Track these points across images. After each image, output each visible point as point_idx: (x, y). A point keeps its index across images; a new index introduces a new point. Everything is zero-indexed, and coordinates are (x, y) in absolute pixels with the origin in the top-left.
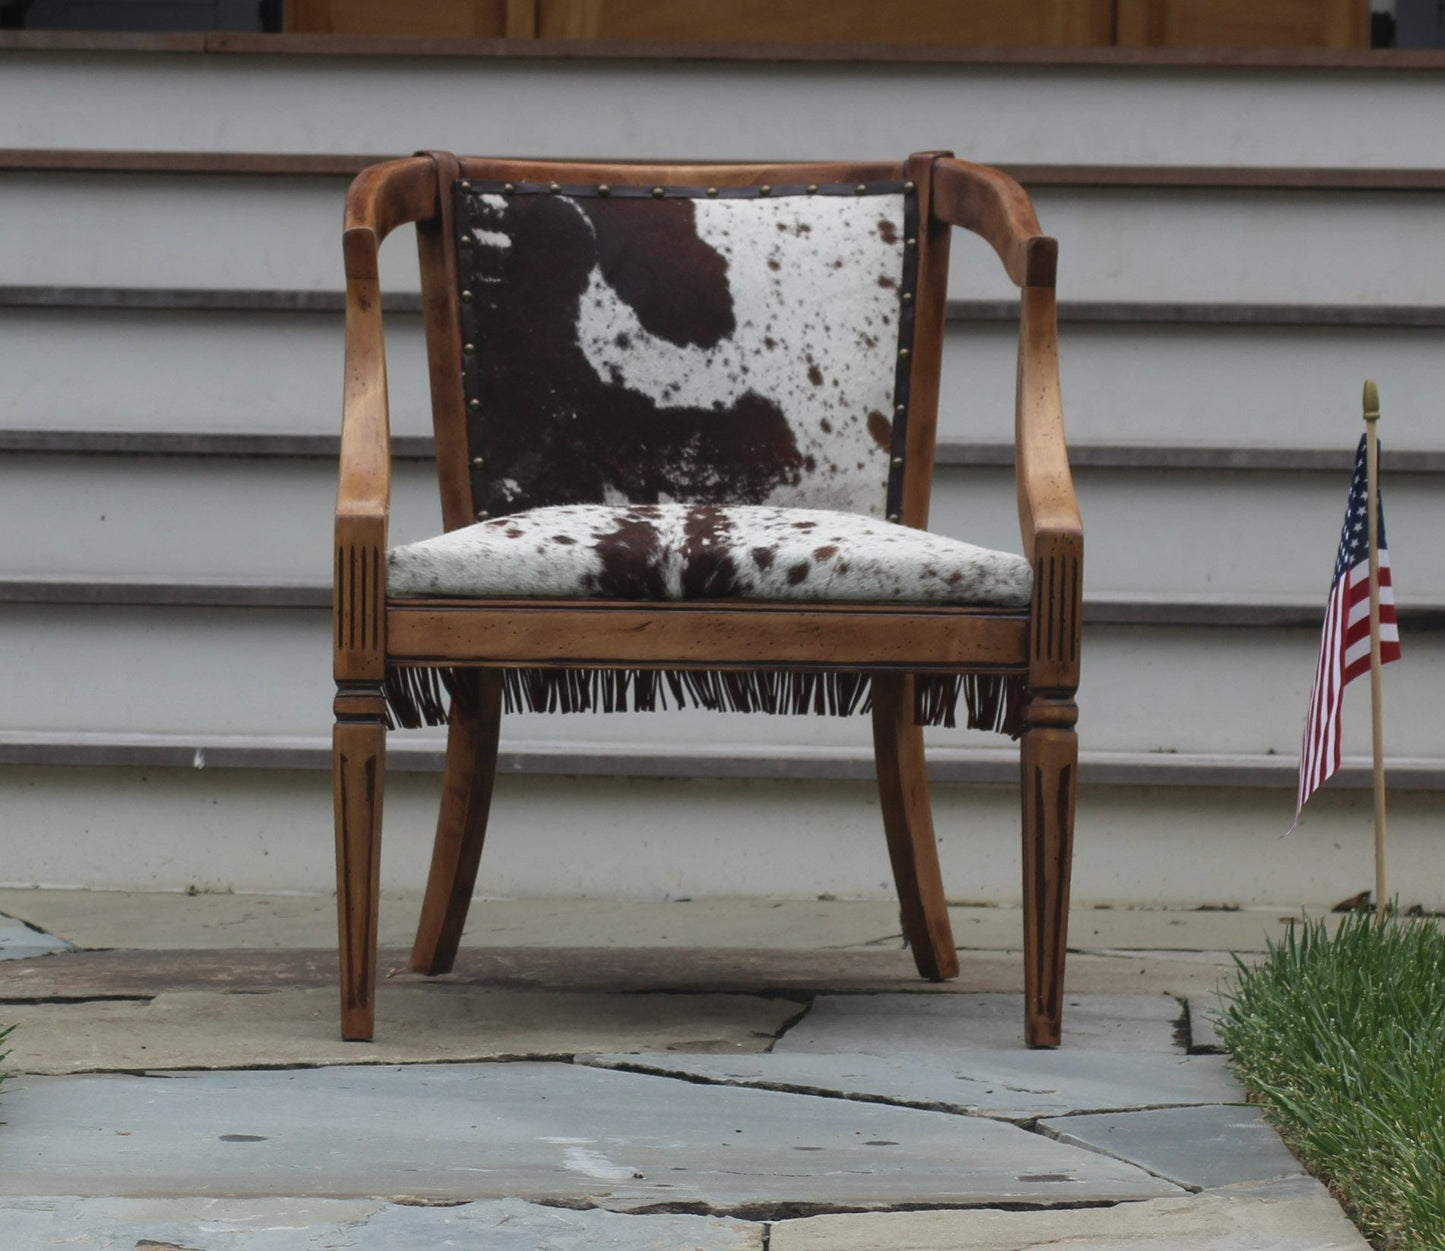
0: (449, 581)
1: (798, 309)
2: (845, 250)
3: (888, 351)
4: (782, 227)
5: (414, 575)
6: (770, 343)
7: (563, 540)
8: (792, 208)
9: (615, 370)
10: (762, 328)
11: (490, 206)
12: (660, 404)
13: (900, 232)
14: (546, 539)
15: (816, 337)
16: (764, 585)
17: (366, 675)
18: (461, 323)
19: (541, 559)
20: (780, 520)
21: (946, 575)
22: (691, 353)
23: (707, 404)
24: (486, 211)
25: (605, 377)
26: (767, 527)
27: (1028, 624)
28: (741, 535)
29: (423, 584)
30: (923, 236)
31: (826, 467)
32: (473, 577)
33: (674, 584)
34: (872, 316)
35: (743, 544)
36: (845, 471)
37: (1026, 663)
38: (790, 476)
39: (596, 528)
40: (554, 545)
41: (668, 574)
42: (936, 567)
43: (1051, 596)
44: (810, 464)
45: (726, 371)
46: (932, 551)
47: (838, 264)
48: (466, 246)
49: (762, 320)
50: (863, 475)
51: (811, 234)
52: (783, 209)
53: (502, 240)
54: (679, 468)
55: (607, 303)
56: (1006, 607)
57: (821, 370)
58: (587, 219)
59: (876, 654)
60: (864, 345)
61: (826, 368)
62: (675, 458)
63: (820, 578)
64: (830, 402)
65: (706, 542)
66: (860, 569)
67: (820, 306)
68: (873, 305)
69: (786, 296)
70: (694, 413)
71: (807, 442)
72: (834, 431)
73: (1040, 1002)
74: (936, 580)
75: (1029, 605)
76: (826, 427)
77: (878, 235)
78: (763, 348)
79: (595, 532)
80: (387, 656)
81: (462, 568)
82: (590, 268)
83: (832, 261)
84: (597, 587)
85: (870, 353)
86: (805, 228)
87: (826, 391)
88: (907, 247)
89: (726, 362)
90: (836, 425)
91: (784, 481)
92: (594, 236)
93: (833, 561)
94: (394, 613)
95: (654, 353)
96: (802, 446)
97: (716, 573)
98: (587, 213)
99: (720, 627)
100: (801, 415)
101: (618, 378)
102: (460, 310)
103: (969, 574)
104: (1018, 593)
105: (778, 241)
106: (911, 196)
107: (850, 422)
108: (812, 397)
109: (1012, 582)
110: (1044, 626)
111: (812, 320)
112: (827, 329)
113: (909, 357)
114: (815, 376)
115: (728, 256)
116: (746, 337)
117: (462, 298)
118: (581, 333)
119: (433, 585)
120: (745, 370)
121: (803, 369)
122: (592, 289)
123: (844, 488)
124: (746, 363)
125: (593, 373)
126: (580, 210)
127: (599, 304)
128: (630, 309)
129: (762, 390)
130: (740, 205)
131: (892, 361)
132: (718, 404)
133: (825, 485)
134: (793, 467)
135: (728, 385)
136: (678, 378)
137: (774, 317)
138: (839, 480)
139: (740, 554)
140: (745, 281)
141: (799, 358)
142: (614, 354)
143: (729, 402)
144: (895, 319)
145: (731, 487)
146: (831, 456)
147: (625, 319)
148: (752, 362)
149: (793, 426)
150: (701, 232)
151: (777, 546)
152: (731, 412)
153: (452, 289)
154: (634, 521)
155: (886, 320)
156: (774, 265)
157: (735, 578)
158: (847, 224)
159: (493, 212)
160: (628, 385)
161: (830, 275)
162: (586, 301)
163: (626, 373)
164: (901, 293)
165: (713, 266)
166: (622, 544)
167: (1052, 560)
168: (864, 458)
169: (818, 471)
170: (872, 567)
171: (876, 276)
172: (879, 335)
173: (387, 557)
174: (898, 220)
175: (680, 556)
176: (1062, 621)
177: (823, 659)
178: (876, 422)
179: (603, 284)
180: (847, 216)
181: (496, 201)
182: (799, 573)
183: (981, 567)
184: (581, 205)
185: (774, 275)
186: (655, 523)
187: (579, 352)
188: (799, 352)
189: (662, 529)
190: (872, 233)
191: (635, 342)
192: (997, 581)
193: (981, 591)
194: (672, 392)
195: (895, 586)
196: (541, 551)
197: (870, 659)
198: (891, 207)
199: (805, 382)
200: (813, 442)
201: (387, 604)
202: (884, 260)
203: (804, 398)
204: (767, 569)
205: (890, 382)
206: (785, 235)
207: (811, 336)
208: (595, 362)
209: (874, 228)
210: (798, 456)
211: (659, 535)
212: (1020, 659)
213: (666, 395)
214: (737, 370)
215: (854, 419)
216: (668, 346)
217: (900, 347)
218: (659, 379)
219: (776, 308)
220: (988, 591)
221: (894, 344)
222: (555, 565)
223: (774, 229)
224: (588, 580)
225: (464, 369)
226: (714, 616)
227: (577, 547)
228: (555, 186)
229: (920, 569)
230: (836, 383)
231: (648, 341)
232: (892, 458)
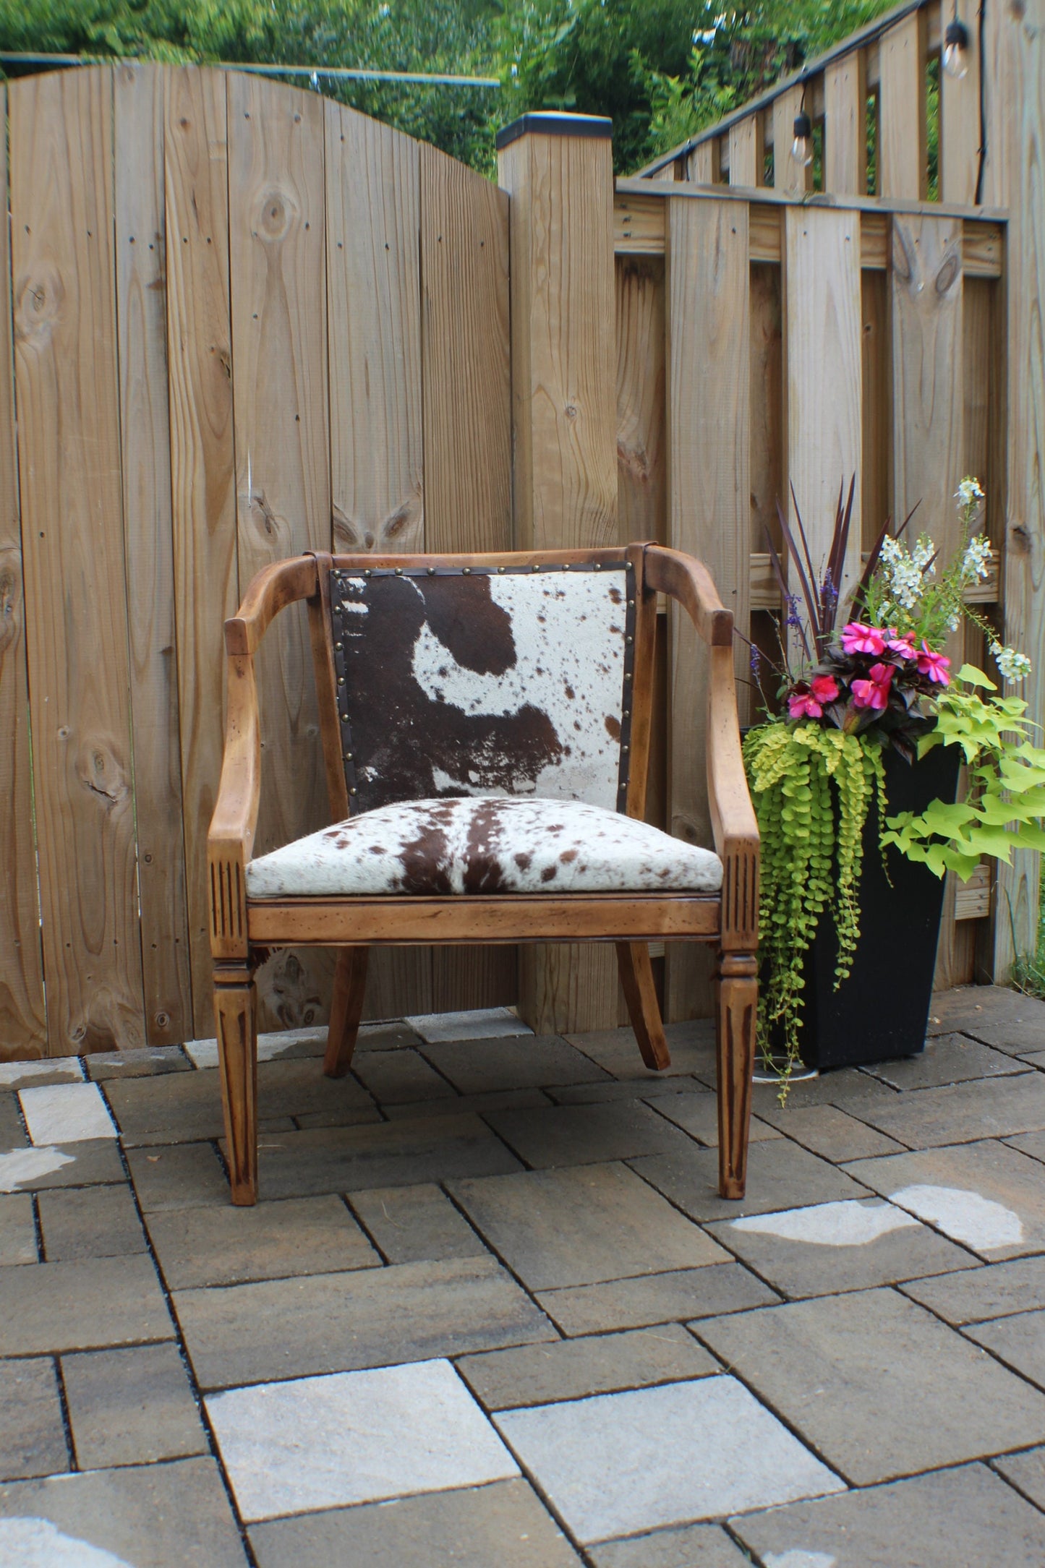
0: (292, 886)
1: (558, 648)
2: (587, 608)
3: (618, 675)
4: (546, 593)
5: (266, 882)
6: (539, 671)
7: (377, 850)
8: (553, 580)
9: (437, 691)
10: (535, 661)
11: (354, 586)
12: (468, 713)
13: (623, 596)
14: (364, 850)
15: (570, 667)
16: (523, 883)
17: (235, 955)
18: (335, 663)
19: (358, 867)
20: (538, 823)
21: (659, 871)
22: (488, 677)
23: (499, 713)
24: (351, 589)
25: (432, 696)
26: (528, 831)
27: (720, 905)
28: (509, 840)
29: (273, 889)
30: (639, 598)
31: (579, 753)
32: (308, 882)
33: (457, 883)
34: (606, 652)
35: (509, 850)
36: (590, 756)
37: (719, 933)
38: (554, 759)
39: (403, 836)
40: (369, 855)
41: (452, 878)
42: (651, 866)
43: (737, 884)
44: (568, 751)
45: (511, 690)
46: (648, 852)
47: (584, 618)
48: (338, 613)
49: (534, 655)
50: (603, 757)
51: (565, 598)
52: (547, 580)
53: (362, 608)
54: (482, 755)
55: (432, 647)
56: (703, 891)
57: (574, 688)
58: (419, 591)
59: (610, 929)
60: (602, 672)
61: (577, 687)
62: (479, 748)
63: (566, 877)
64: (579, 709)
65: (481, 849)
66: (595, 869)
67: (572, 646)
68: (607, 644)
69: (549, 639)
70: (491, 719)
71: (566, 737)
72: (583, 729)
73: (730, 1168)
74: (651, 875)
75: (720, 890)
76: (577, 726)
77: (610, 597)
78: (536, 674)
79: (402, 841)
80: (250, 940)
81: (301, 876)
82: (421, 624)
83: (579, 615)
84: (401, 887)
85: (606, 677)
86: (562, 594)
87: (577, 703)
88: (628, 606)
89: (511, 684)
90: (584, 725)
91: (551, 762)
92: (424, 602)
93: (575, 864)
94: (253, 911)
95: (464, 679)
96: (562, 739)
97: (488, 875)
98: (419, 587)
99: (493, 913)
100: (561, 720)
101: (440, 697)
102: (335, 656)
103: (676, 870)
104: (712, 882)
105: (544, 603)
106: (630, 573)
107: (593, 723)
108: (567, 707)
109: (708, 874)
110: (732, 905)
111: (567, 655)
112: (577, 661)
113: (632, 679)
114: (570, 693)
115: (511, 613)
116: (524, 667)
117: (336, 649)
118: (415, 668)
119: (280, 889)
120: (524, 689)
121: (562, 688)
122: (422, 638)
123: (591, 766)
124: (524, 685)
125: (423, 694)
126: (415, 585)
127: (427, 647)
128: (447, 650)
129: (535, 702)
130: (520, 579)
131: (621, 682)
132: (506, 712)
133: (577, 765)
134: (556, 752)
135: (514, 699)
136: (479, 695)
137: (542, 653)
138: (587, 761)
139: (505, 859)
140: (523, 631)
141: (559, 681)
142: (437, 681)
143: (514, 711)
144: (621, 653)
145: (516, 767)
146: (581, 746)
147: (445, 657)
148: (527, 684)
149: (556, 726)
150: (494, 598)
151: (532, 852)
152: (516, 717)
153: (329, 642)
154: (432, 828)
155: (616, 655)
156: (542, 619)
157: (502, 878)
158: (589, 591)
159: (356, 589)
160: (447, 701)
161: (578, 625)
162: (418, 647)
163: (444, 693)
164: (625, 636)
165: (501, 620)
166: (420, 854)
167: (737, 858)
168: (604, 747)
169: (573, 756)
170: (604, 866)
171: (608, 626)
172: (612, 665)
173: (246, 869)
174: (622, 588)
175: (462, 862)
176: (745, 901)
177: (569, 934)
178: (610, 723)
179: (430, 634)
180: (589, 585)
181: (359, 582)
182: (549, 874)
183: (685, 864)
184: (415, 581)
185: (542, 625)
186: (446, 830)
187: (415, 680)
188: (558, 677)
189: (450, 837)
190: (605, 597)
191: (451, 672)
192: (697, 874)
193: (685, 882)
194: (476, 705)
195: (622, 880)
196: (359, 861)
197: (604, 933)
198: (618, 579)
199: (564, 697)
200: (569, 737)
201: (247, 903)
202: (614, 614)
203: (562, 707)
204: (526, 870)
205: (619, 696)
206: (548, 598)
207: (567, 667)
208: (425, 687)
209: (607, 593)
210: (559, 746)
211: (447, 843)
212: (715, 930)
213: (472, 706)
214: (519, 689)
215: (596, 721)
216: (472, 674)
217: (625, 672)
218: (467, 696)
219: (543, 648)
220: (690, 882)
221: (622, 670)
222: (369, 871)
223: (542, 594)
224: (394, 882)
225: (338, 695)
226: (488, 906)
227: (386, 857)
228: (399, 570)
229: (639, 868)
230: (583, 697)
231: (460, 671)
232: (622, 746)
